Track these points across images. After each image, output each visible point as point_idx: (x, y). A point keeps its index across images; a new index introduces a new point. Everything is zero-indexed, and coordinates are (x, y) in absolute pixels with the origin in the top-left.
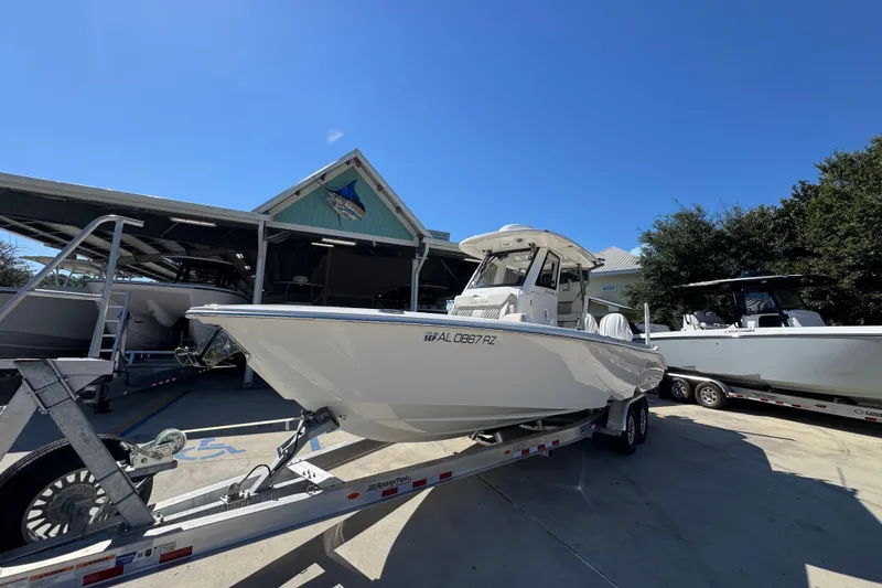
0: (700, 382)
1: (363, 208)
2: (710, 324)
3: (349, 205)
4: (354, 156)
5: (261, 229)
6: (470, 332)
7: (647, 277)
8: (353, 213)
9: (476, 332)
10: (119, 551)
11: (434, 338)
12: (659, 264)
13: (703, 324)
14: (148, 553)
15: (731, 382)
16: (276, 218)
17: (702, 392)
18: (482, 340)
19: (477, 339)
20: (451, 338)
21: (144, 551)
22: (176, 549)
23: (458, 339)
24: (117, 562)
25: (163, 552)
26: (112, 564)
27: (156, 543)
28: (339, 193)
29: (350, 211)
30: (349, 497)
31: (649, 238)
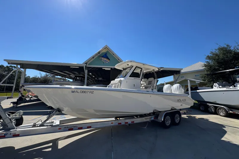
0: (218, 107)
1: (109, 59)
2: (224, 86)
3: (105, 59)
4: (106, 47)
5: (84, 68)
6: (85, 90)
7: (207, 71)
8: (107, 61)
9: (86, 90)
10: (5, 133)
11: (74, 92)
12: (211, 67)
13: (221, 86)
14: (10, 134)
15: (230, 107)
16: (89, 65)
17: (219, 111)
18: (89, 92)
19: (87, 92)
20: (79, 92)
21: (9, 133)
22: (16, 134)
23: (81, 92)
24: (4, 135)
25: (14, 134)
26: (3, 135)
27: (12, 132)
28: (103, 57)
29: (106, 61)
30: (58, 129)
31: (209, 57)
